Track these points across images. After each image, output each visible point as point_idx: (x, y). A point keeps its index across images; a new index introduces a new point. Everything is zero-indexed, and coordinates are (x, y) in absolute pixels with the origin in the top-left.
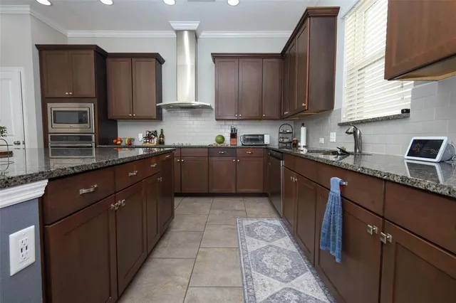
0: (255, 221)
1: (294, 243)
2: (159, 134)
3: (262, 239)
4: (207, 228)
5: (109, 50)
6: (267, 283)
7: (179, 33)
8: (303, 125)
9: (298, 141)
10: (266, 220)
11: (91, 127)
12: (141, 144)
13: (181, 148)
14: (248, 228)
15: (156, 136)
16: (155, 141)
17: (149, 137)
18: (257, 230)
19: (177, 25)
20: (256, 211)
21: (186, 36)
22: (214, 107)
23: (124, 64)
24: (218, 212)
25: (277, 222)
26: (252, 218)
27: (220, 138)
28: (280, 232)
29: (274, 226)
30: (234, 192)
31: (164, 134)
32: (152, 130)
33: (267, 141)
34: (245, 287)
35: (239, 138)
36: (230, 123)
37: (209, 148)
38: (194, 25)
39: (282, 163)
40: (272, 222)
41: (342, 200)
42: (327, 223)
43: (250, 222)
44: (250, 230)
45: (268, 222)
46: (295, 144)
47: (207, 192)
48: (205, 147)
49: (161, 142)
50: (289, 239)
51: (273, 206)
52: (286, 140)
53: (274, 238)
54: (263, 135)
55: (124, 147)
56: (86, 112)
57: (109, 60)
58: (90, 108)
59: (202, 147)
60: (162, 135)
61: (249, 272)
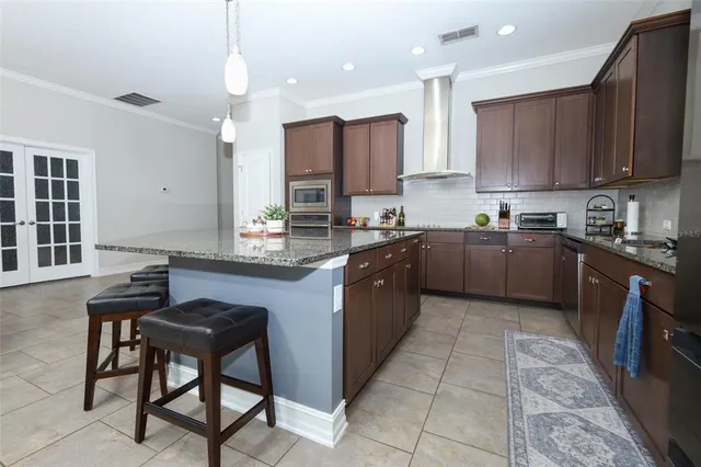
0: (533, 337)
1: (595, 373)
2: (398, 212)
3: (542, 359)
4: (462, 333)
5: (346, 118)
6: (540, 401)
7: (427, 83)
8: (632, 198)
9: (624, 224)
10: (551, 339)
11: (327, 206)
12: (377, 225)
13: (427, 231)
14: (521, 344)
15: (394, 214)
16: (393, 222)
17: (386, 217)
18: (536, 349)
19: (426, 74)
20: (536, 325)
21: (436, 85)
22: (474, 174)
23: (362, 131)
24: (477, 319)
25: (572, 345)
26: (530, 333)
27: (481, 219)
28: (574, 357)
29: (564, 348)
30: (502, 295)
31: (405, 212)
32: (390, 207)
33: (561, 223)
34: (510, 398)
35: (512, 218)
36: (500, 196)
37: (467, 232)
38: (447, 70)
39: (581, 257)
40: (562, 343)
41: (643, 303)
42: (624, 332)
43: (525, 337)
44: (522, 346)
45: (557, 342)
46: (618, 229)
47: (461, 291)
48: (460, 231)
49: (401, 223)
50: (586, 367)
51: (568, 323)
52: (599, 222)
53: (560, 361)
54: (555, 214)
55: (358, 229)
56: (323, 190)
57: (346, 129)
58: (327, 185)
59: (455, 230)
60: (402, 214)
61: (516, 386)
